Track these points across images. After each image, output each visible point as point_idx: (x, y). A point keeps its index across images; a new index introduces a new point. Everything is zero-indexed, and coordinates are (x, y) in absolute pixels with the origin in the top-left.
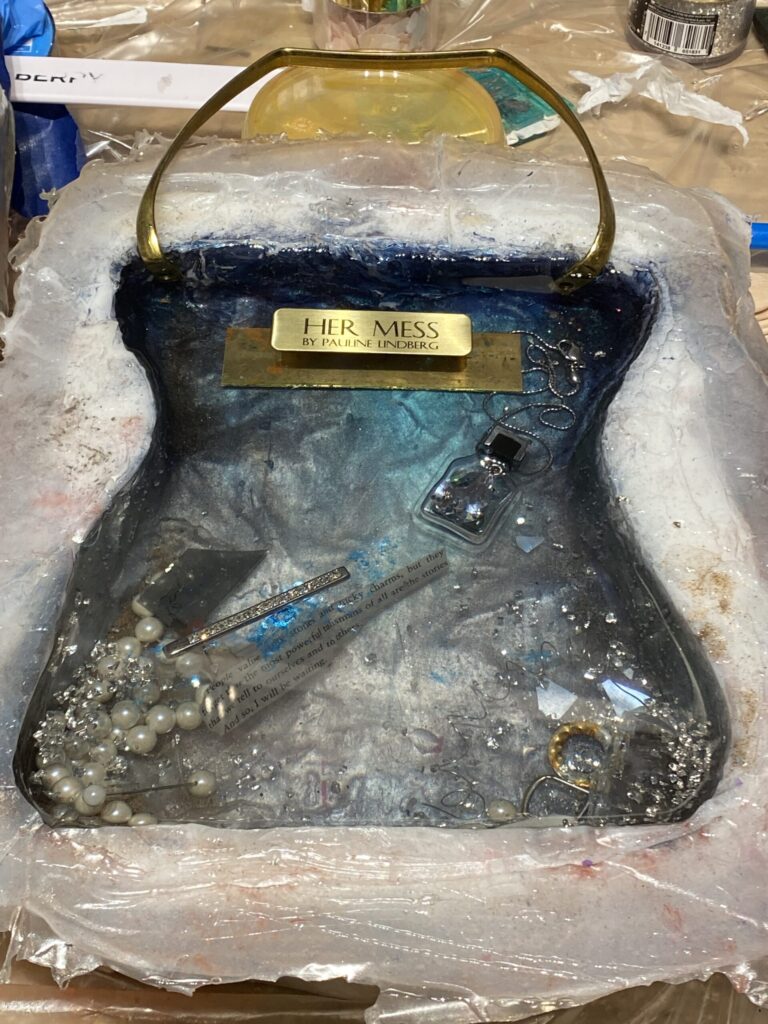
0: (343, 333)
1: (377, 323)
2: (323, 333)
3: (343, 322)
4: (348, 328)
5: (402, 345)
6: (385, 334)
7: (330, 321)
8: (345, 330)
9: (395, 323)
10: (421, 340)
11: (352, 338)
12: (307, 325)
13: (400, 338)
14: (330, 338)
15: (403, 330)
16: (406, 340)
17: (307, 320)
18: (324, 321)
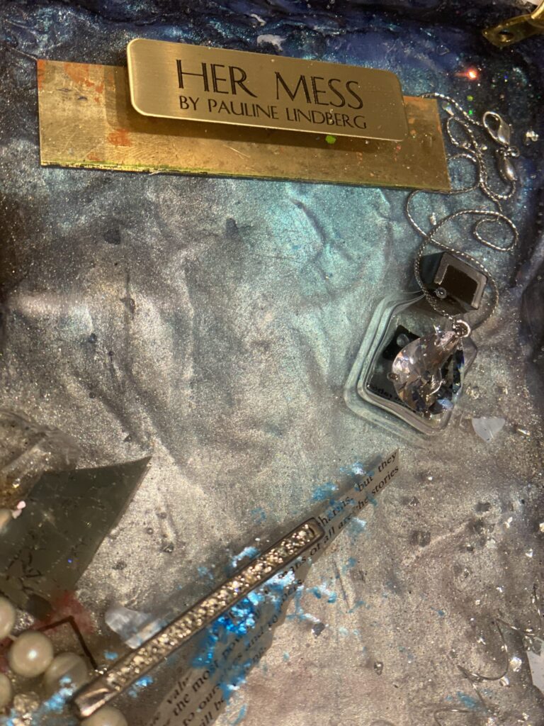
0: (234, 92)
1: (278, 76)
2: (207, 88)
3: (231, 69)
4: (240, 82)
5: (318, 118)
6: (293, 97)
7: (213, 67)
8: (237, 85)
9: (302, 78)
10: (340, 110)
11: (250, 101)
12: (180, 73)
13: (313, 106)
14: (219, 97)
15: (316, 91)
16: (323, 109)
17: (179, 63)
18: (204, 66)
